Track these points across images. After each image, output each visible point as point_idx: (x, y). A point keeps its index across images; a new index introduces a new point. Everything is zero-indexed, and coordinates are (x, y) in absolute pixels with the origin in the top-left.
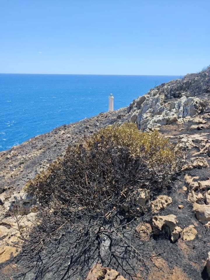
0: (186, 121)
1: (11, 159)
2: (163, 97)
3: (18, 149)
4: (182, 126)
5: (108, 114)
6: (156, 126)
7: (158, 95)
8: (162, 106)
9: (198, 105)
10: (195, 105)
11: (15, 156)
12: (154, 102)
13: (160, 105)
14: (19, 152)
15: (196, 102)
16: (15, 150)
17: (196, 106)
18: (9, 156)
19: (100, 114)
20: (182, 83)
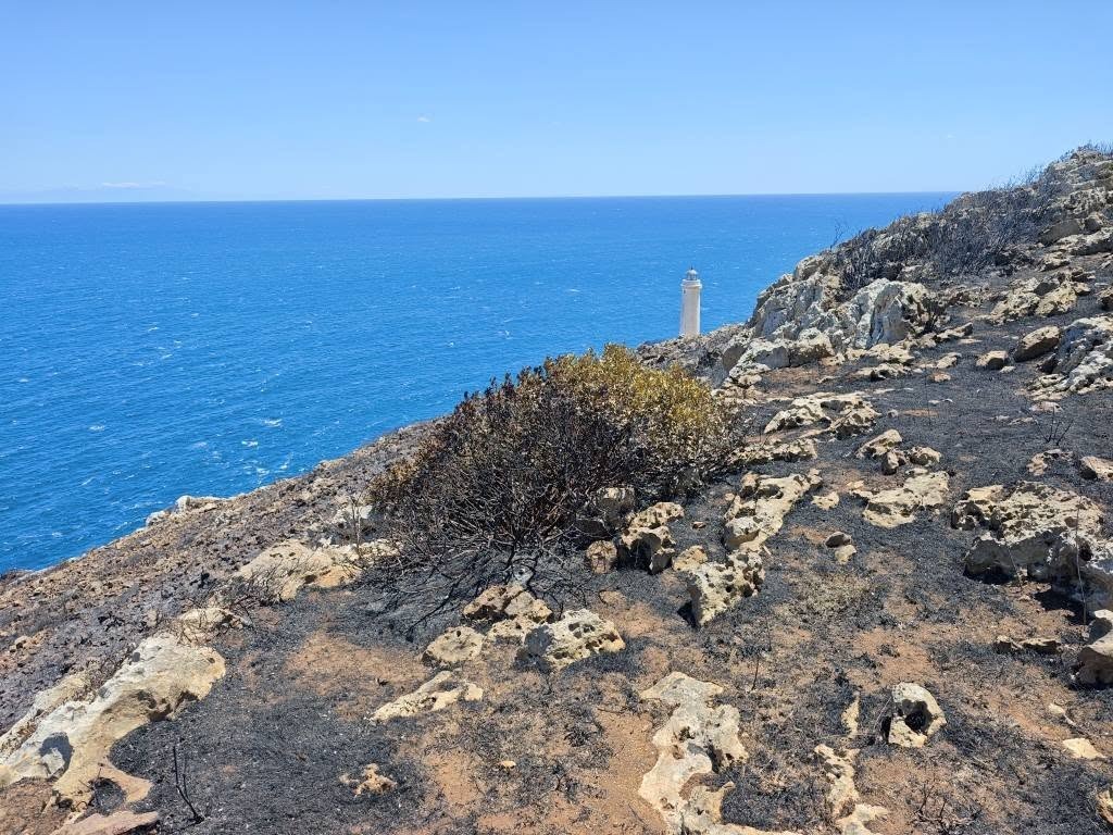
0: (854, 356)
1: (314, 505)
2: (835, 282)
3: (336, 471)
4: (831, 369)
5: (669, 348)
6: (754, 371)
7: (817, 275)
8: (825, 315)
9: (914, 307)
10: (904, 307)
11: (327, 493)
12: (802, 298)
13: (819, 309)
14: (342, 481)
15: (911, 299)
16: (328, 475)
17: (909, 311)
18: (306, 496)
19: (639, 349)
20: (914, 231)
